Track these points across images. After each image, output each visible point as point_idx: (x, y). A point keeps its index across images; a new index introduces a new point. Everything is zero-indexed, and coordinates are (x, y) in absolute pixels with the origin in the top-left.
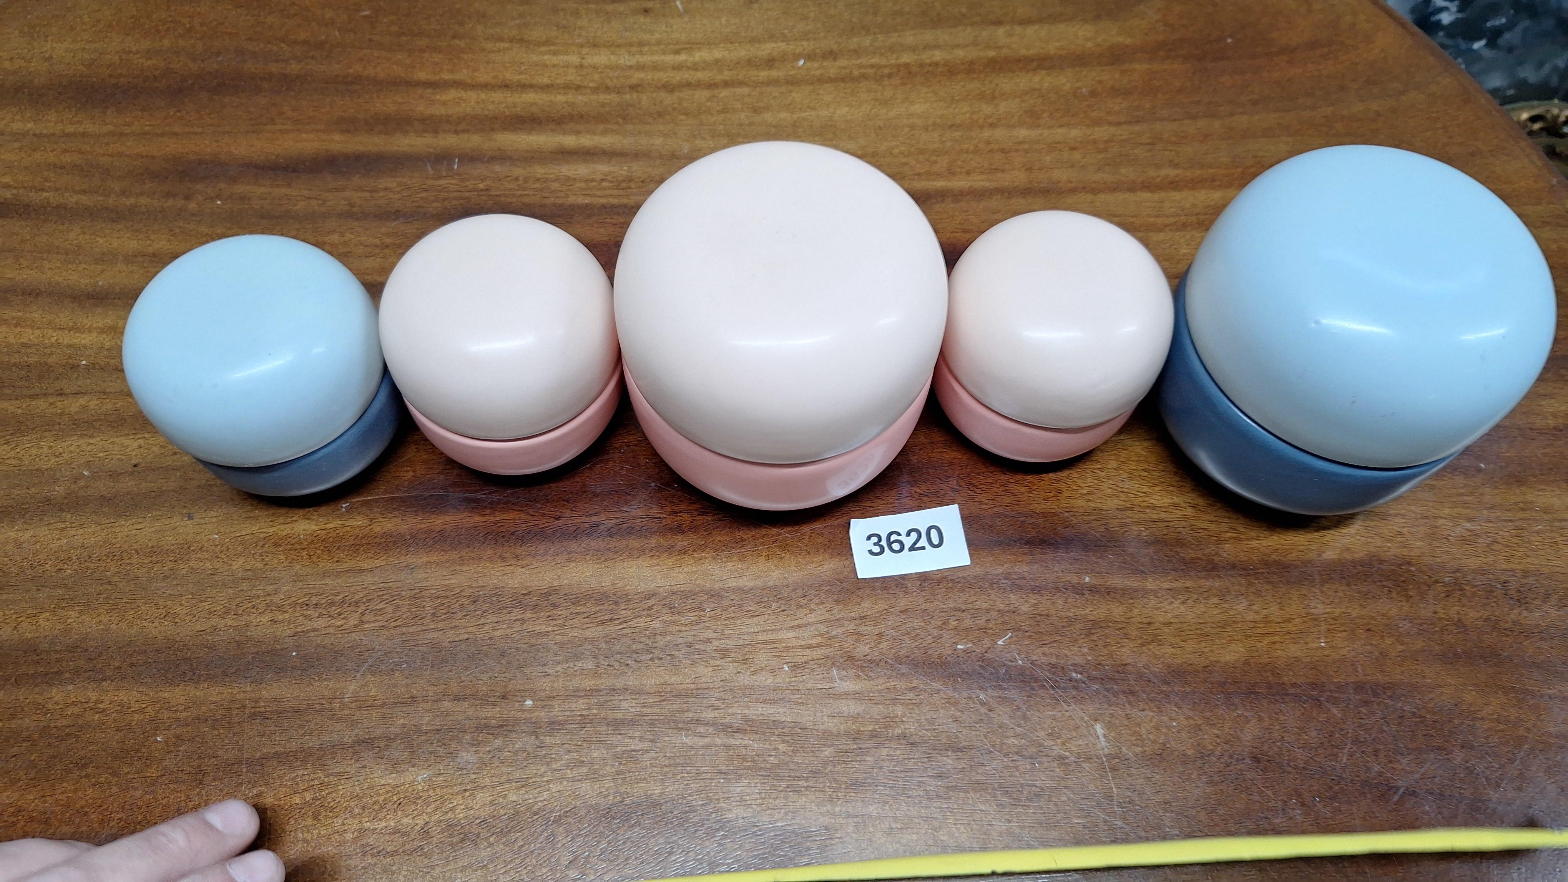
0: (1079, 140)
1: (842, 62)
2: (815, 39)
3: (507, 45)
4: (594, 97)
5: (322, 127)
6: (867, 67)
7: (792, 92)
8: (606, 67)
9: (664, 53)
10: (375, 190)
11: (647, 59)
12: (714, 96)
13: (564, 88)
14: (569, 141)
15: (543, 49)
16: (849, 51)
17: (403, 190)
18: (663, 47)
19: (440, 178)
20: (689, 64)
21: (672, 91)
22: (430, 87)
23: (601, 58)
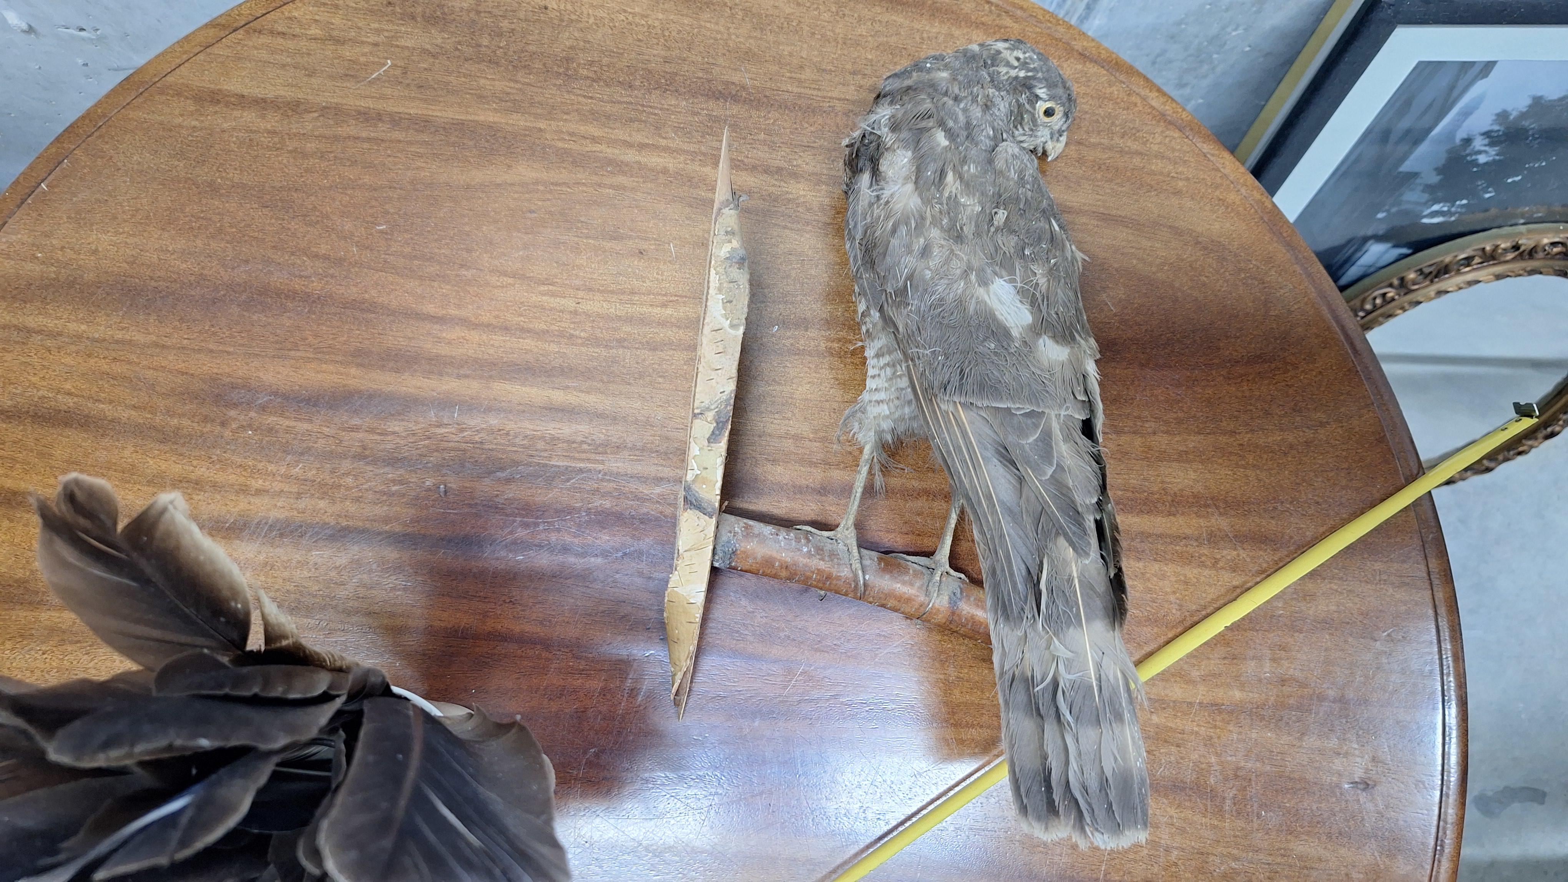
1: (813, 333)
2: (792, 303)
3: (510, 281)
4: (584, 349)
5: (339, 358)
6: (834, 340)
8: (598, 315)
9: (652, 305)
10: (385, 433)
11: (637, 310)
13: (558, 336)
14: (558, 396)
15: (542, 288)
16: (822, 319)
17: (408, 435)
18: (652, 297)
19: (440, 426)
20: (673, 320)
21: (654, 349)
22: (437, 323)
23: (594, 305)
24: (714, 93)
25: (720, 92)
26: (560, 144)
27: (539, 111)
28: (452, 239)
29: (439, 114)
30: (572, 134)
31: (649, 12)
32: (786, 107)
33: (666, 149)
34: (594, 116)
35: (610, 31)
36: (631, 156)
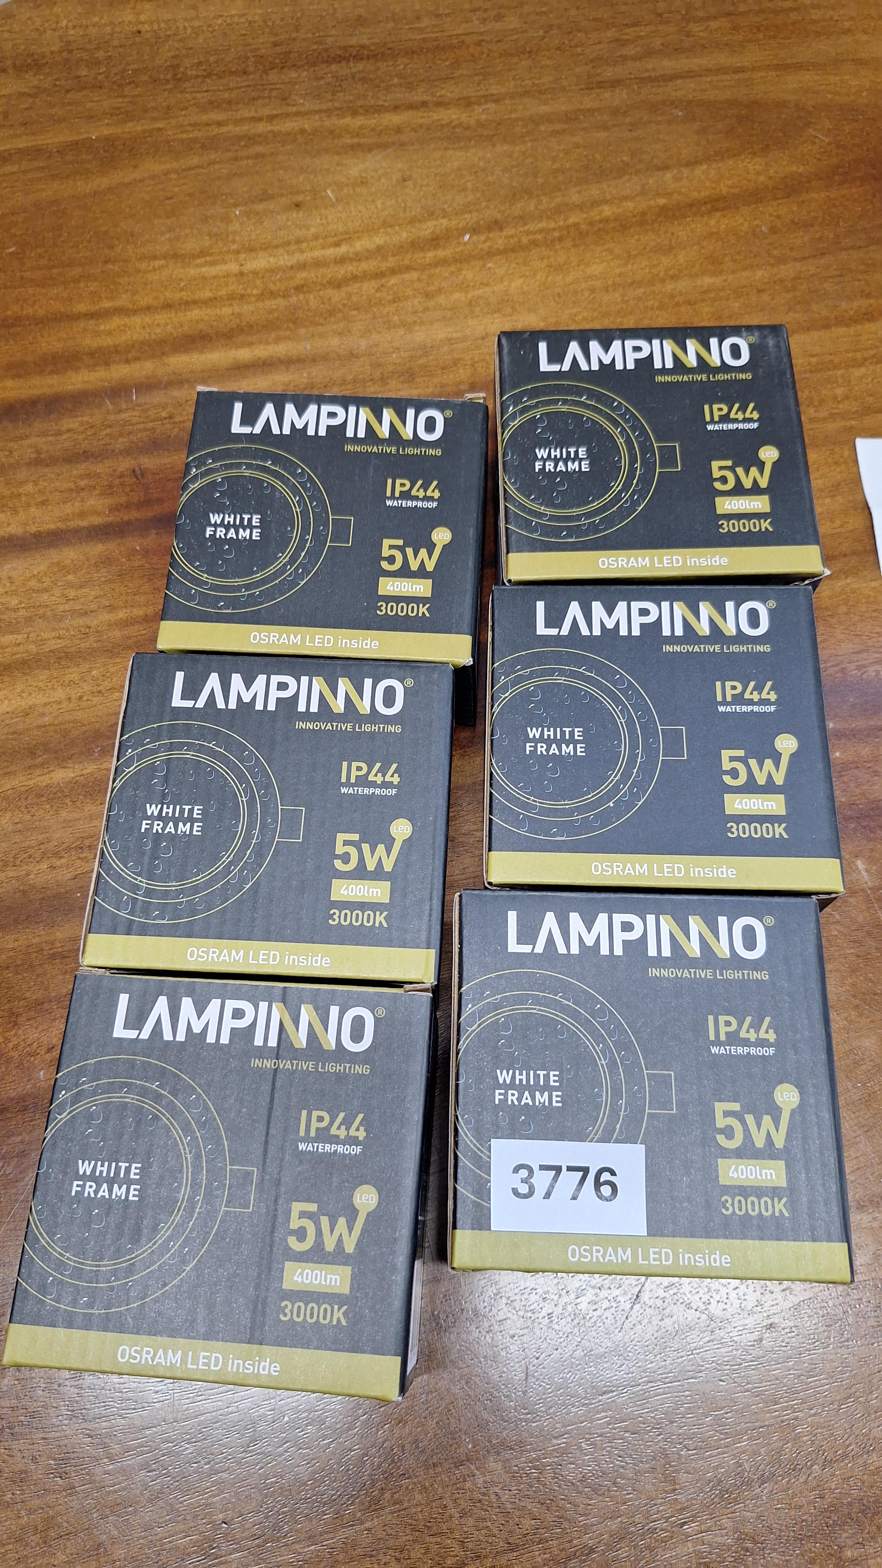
0: (765, 281)
1: (509, 231)
2: (477, 211)
3: (162, 262)
4: (260, 305)
6: (535, 233)
7: (462, 270)
8: (267, 270)
9: (323, 248)
10: (59, 433)
11: (308, 256)
12: (382, 286)
13: (228, 299)
14: (244, 354)
15: (199, 261)
16: (514, 218)
17: (86, 429)
18: (321, 241)
19: (120, 411)
20: (351, 256)
21: (339, 286)
22: (92, 318)
23: (260, 262)
24: (333, 58)
25: (340, 56)
26: (185, 136)
27: (155, 114)
28: (89, 241)
29: (50, 141)
30: (194, 125)
31: (247, 11)
32: (413, 52)
33: (297, 114)
34: (214, 105)
35: (211, 35)
36: (262, 128)
